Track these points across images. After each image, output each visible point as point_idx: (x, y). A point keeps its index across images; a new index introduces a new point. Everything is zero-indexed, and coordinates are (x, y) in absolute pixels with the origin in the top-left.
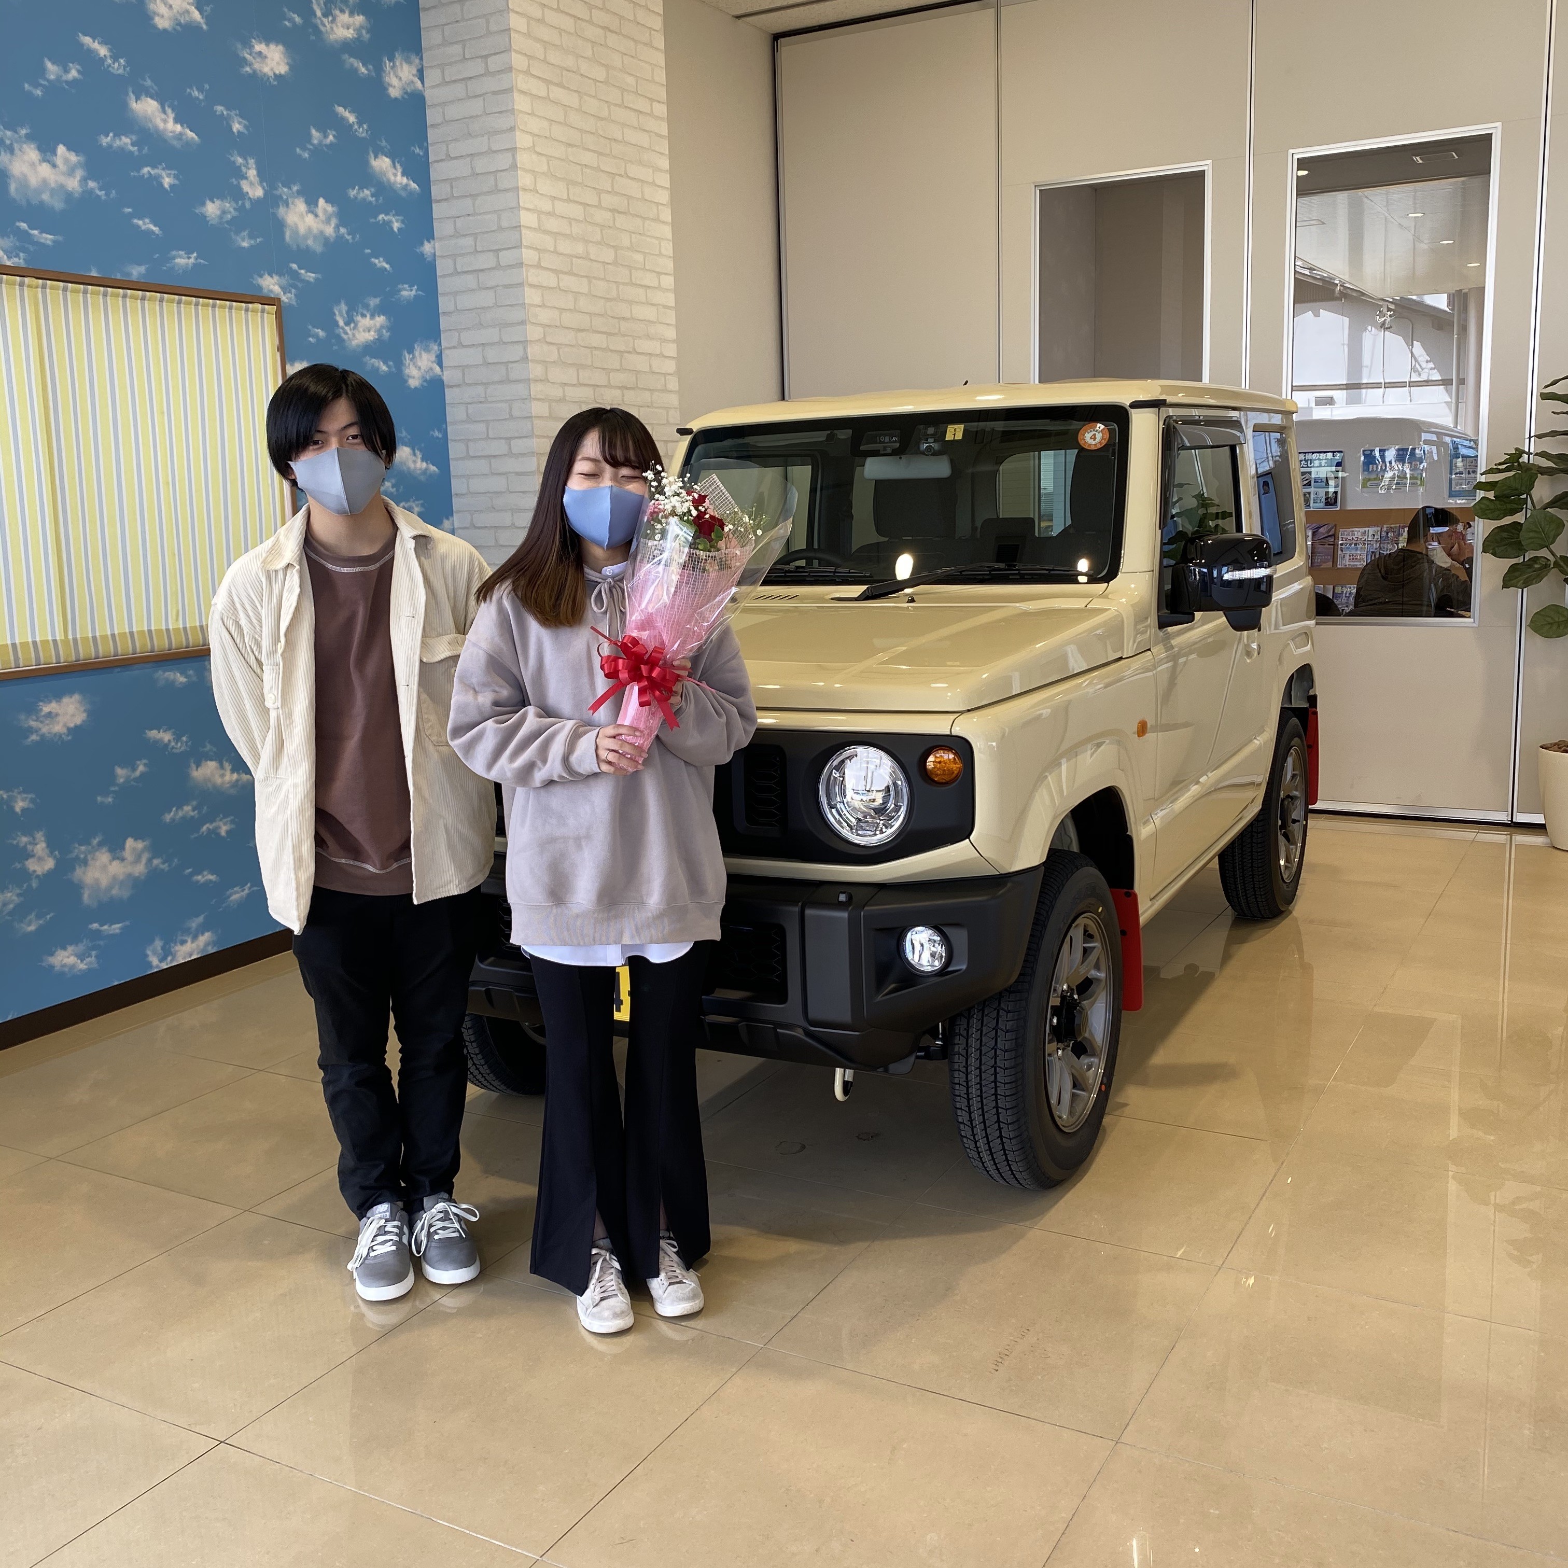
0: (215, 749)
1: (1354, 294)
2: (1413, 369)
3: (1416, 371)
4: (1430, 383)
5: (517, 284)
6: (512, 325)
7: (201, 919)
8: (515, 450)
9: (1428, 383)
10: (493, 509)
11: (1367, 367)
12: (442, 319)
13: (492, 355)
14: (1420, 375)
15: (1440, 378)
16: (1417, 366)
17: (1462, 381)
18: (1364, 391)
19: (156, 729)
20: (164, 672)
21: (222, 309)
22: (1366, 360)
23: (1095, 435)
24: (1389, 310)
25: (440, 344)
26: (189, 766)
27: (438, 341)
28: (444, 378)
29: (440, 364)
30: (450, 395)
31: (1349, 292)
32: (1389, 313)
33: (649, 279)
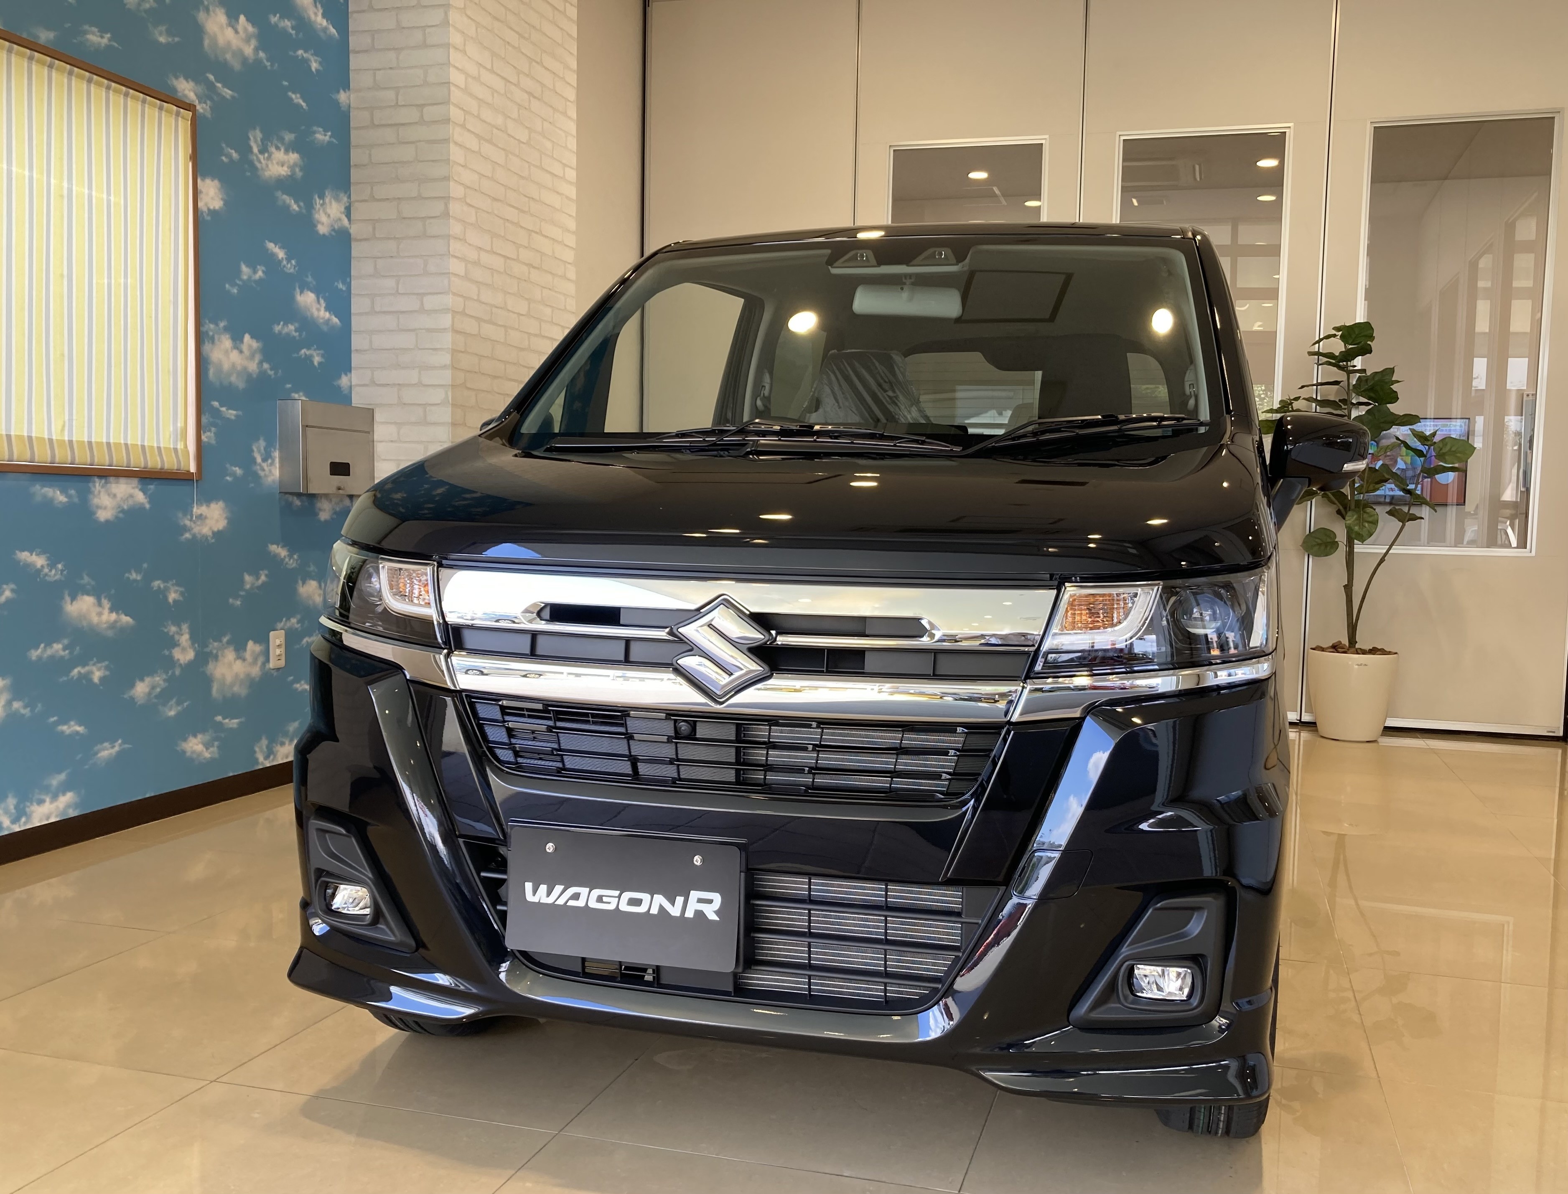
0: (93, 583)
5: (441, 140)
6: (434, 180)
7: (62, 777)
8: (428, 306)
10: (398, 366)
12: (353, 171)
19: (28, 551)
20: (43, 486)
21: (135, 103)
25: (349, 197)
26: (62, 598)
27: (348, 193)
28: (352, 231)
29: (348, 215)
30: (357, 250)
33: (557, 169)
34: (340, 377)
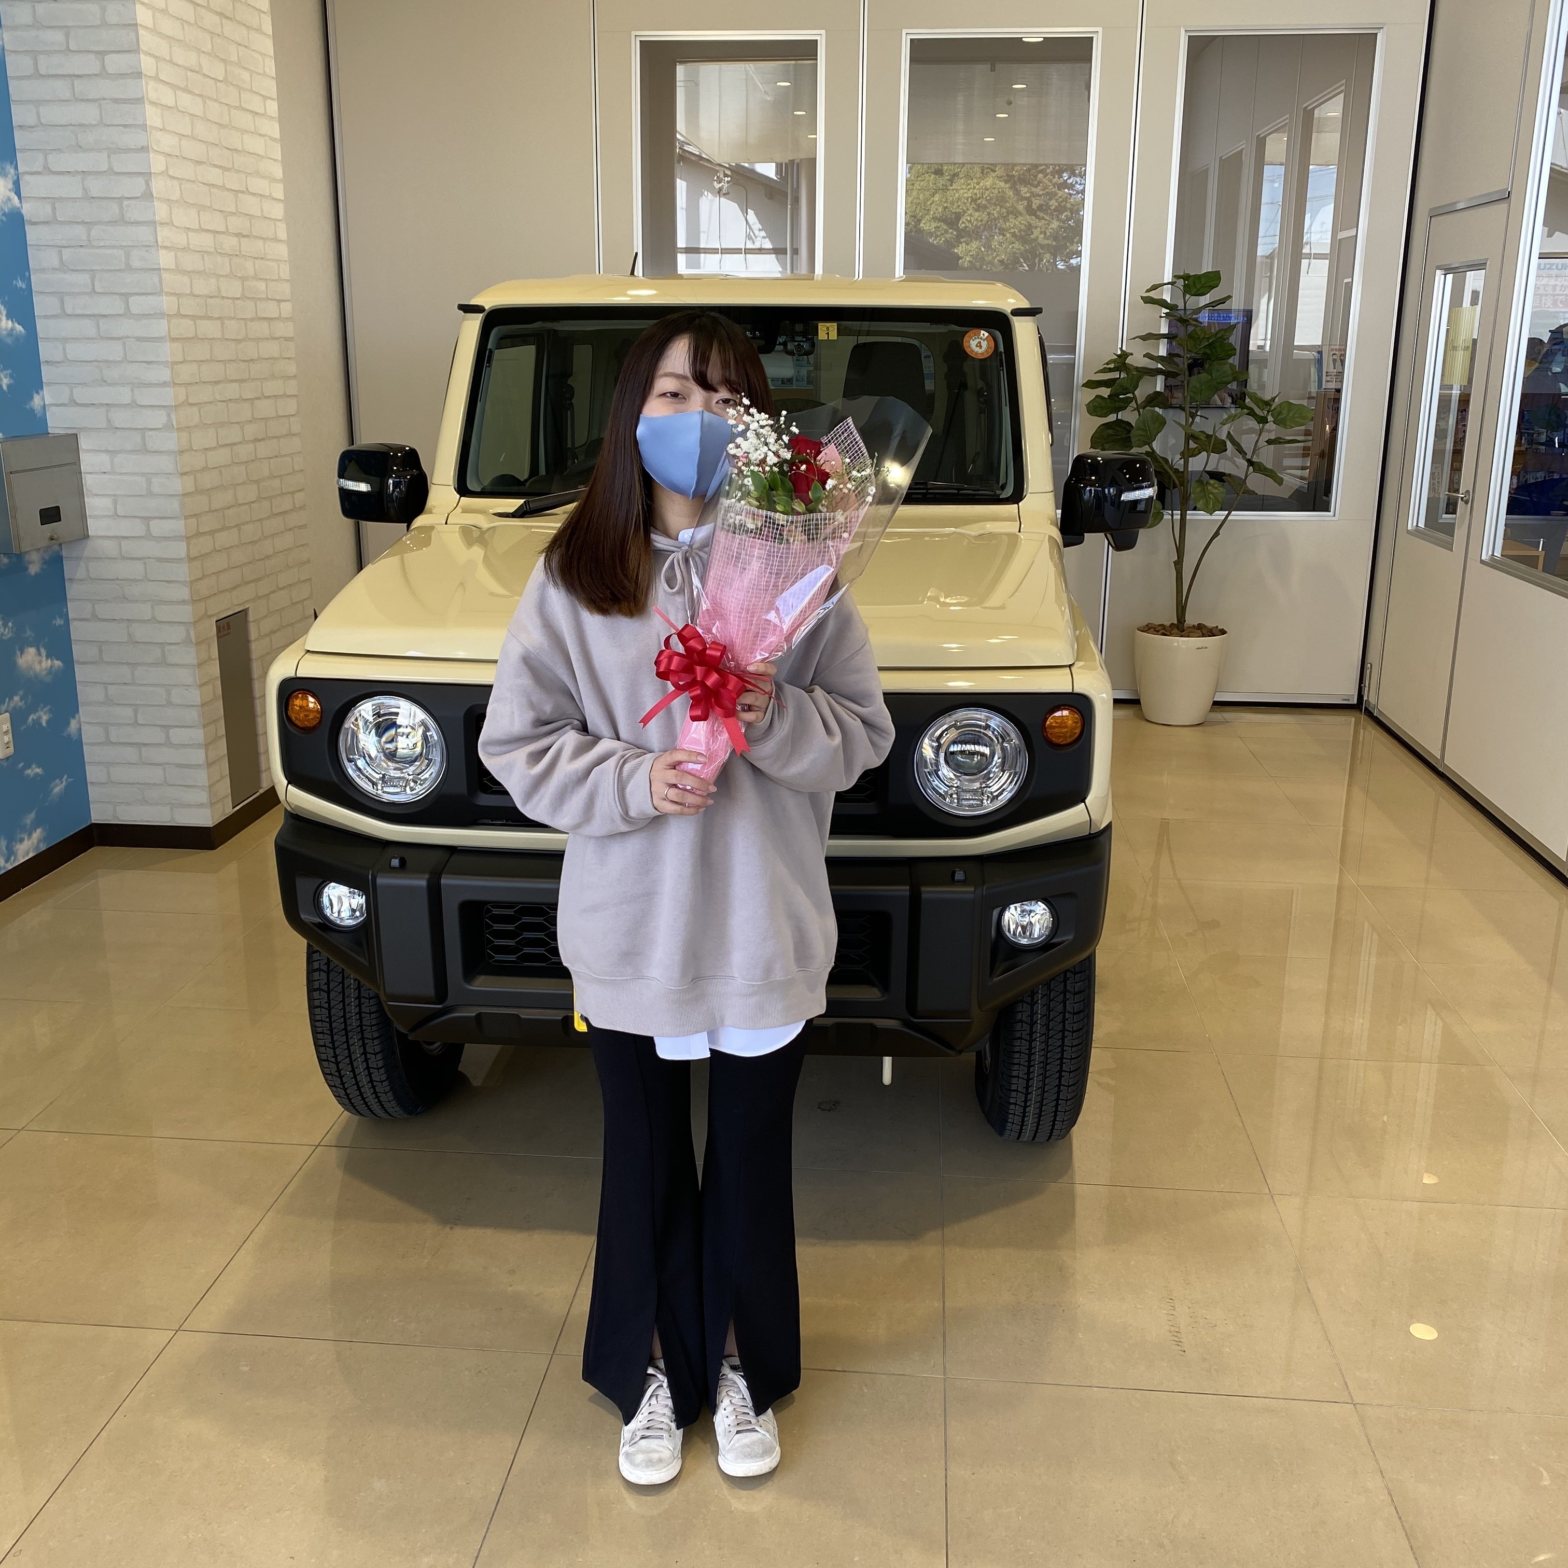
1: (693, 158)
2: (749, 237)
3: (750, 238)
4: (763, 251)
5: (134, 99)
6: (128, 150)
8: (135, 309)
9: (761, 251)
10: (104, 382)
11: (704, 232)
12: (17, 134)
13: (96, 187)
14: (754, 242)
15: (771, 247)
16: (752, 234)
17: (795, 251)
18: (702, 255)
22: (703, 227)
23: (980, 342)
24: (726, 175)
25: (16, 168)
27: (15, 163)
28: (24, 212)
29: (18, 193)
30: (32, 234)
31: (687, 154)
32: (726, 179)
33: (256, 104)
34: (32, 398)
